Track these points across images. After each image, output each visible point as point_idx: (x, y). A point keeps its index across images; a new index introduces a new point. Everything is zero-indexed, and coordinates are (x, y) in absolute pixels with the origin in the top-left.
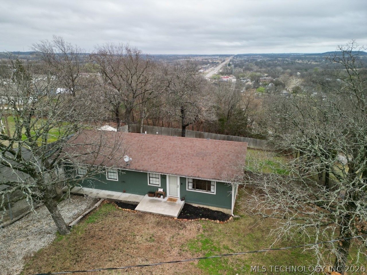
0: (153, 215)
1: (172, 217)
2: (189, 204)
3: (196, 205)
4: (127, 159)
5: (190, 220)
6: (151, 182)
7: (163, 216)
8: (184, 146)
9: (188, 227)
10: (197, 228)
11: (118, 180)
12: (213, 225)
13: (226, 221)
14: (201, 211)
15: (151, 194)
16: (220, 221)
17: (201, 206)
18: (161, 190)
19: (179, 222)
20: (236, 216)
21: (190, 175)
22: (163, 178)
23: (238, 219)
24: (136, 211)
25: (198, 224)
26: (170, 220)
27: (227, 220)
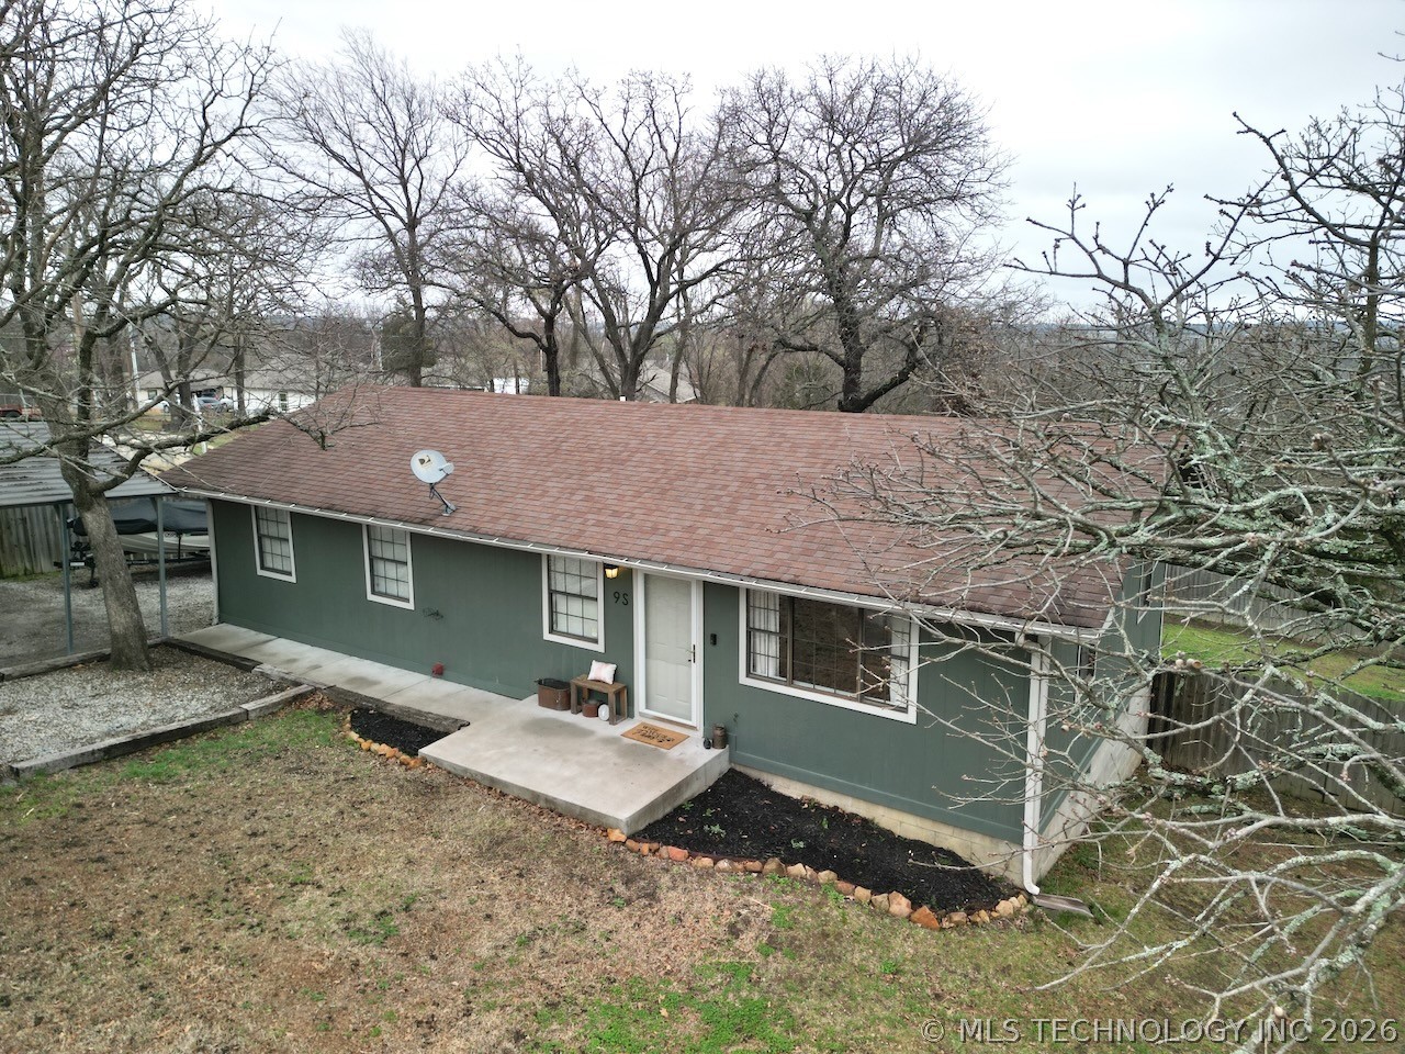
0: (503, 795)
1: (600, 825)
2: (754, 774)
3: (795, 790)
4: (429, 468)
5: (707, 862)
7: (553, 808)
9: (672, 902)
10: (728, 917)
11: (410, 606)
12: (857, 920)
13: (959, 916)
14: (811, 827)
15: (549, 692)
16: (915, 905)
17: (827, 799)
18: (602, 672)
19: (631, 858)
20: (1060, 904)
22: (619, 593)
23: (1066, 919)
24: (425, 761)
25: (750, 891)
26: (585, 836)
27: (970, 911)
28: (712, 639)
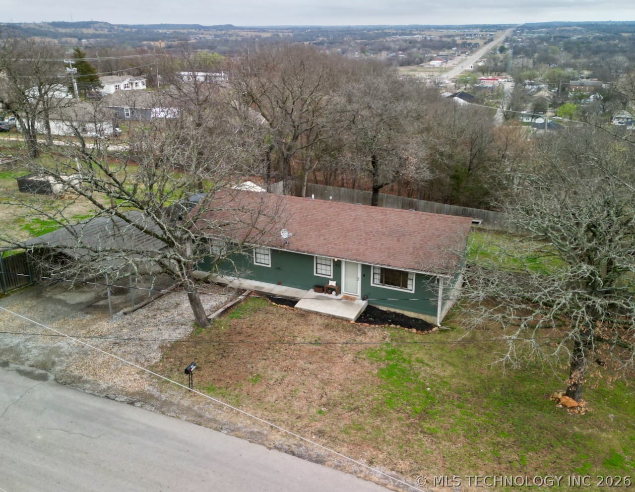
0: (320, 315)
1: (348, 320)
2: (374, 306)
3: (384, 309)
4: (285, 235)
5: (373, 326)
6: (319, 271)
7: (334, 317)
8: (371, 220)
9: (370, 334)
10: (381, 336)
11: (270, 266)
12: (407, 334)
13: (426, 332)
14: (391, 317)
15: (318, 289)
16: (417, 331)
17: (393, 310)
18: (332, 283)
19: (357, 326)
20: (444, 328)
21: (376, 262)
22: (337, 265)
23: (446, 331)
24: (297, 309)
25: (384, 331)
26: (345, 323)
27: (428, 331)
28: (363, 275)
